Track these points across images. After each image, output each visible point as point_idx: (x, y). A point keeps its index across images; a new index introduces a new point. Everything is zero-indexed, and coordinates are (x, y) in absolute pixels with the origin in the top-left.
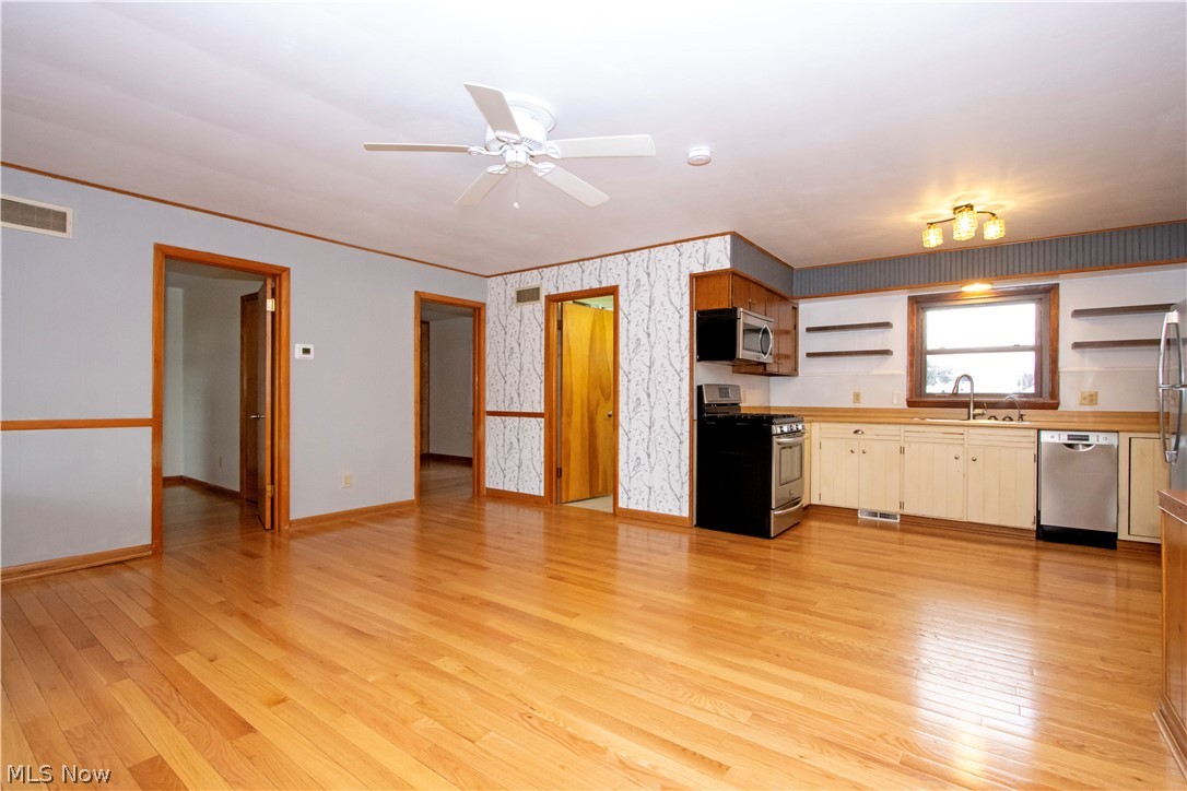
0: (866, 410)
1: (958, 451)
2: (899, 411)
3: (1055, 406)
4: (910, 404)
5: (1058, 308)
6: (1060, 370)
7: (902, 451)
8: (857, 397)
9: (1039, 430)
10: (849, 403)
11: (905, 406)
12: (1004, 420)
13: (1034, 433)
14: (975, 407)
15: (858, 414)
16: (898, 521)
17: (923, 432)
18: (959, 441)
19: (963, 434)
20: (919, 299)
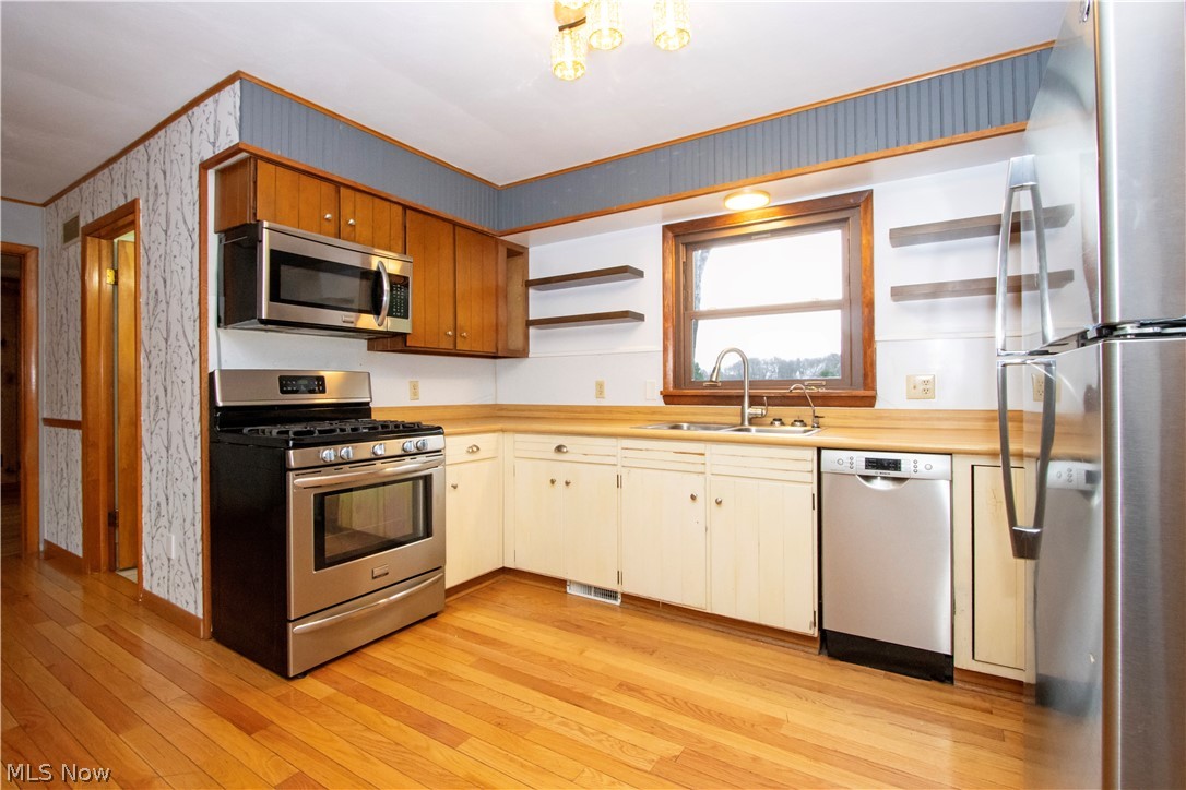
0: (610, 409)
2: (652, 411)
3: (869, 401)
4: (669, 398)
5: (871, 232)
6: (876, 338)
7: (620, 482)
8: (600, 387)
9: (819, 450)
10: (590, 400)
11: (660, 402)
12: (792, 425)
13: (812, 454)
14: (752, 404)
15: (600, 416)
16: (620, 601)
17: (647, 450)
18: (700, 468)
19: (703, 454)
20: (677, 231)
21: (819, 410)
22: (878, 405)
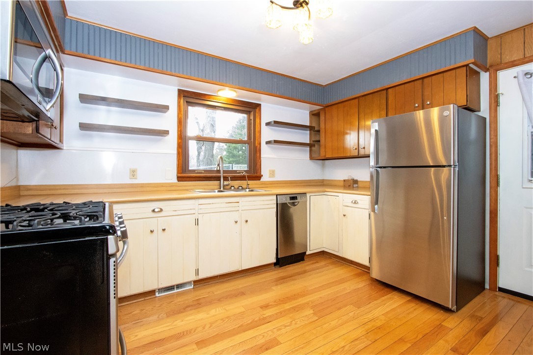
0: (142, 186)
1: (235, 216)
3: (258, 178)
4: (180, 179)
7: (197, 222)
8: (133, 173)
9: (277, 195)
11: (175, 180)
12: (238, 188)
14: (224, 180)
16: (192, 285)
17: (213, 203)
18: (237, 209)
19: (238, 202)
20: (186, 94)
21: (250, 182)
22: (262, 179)
